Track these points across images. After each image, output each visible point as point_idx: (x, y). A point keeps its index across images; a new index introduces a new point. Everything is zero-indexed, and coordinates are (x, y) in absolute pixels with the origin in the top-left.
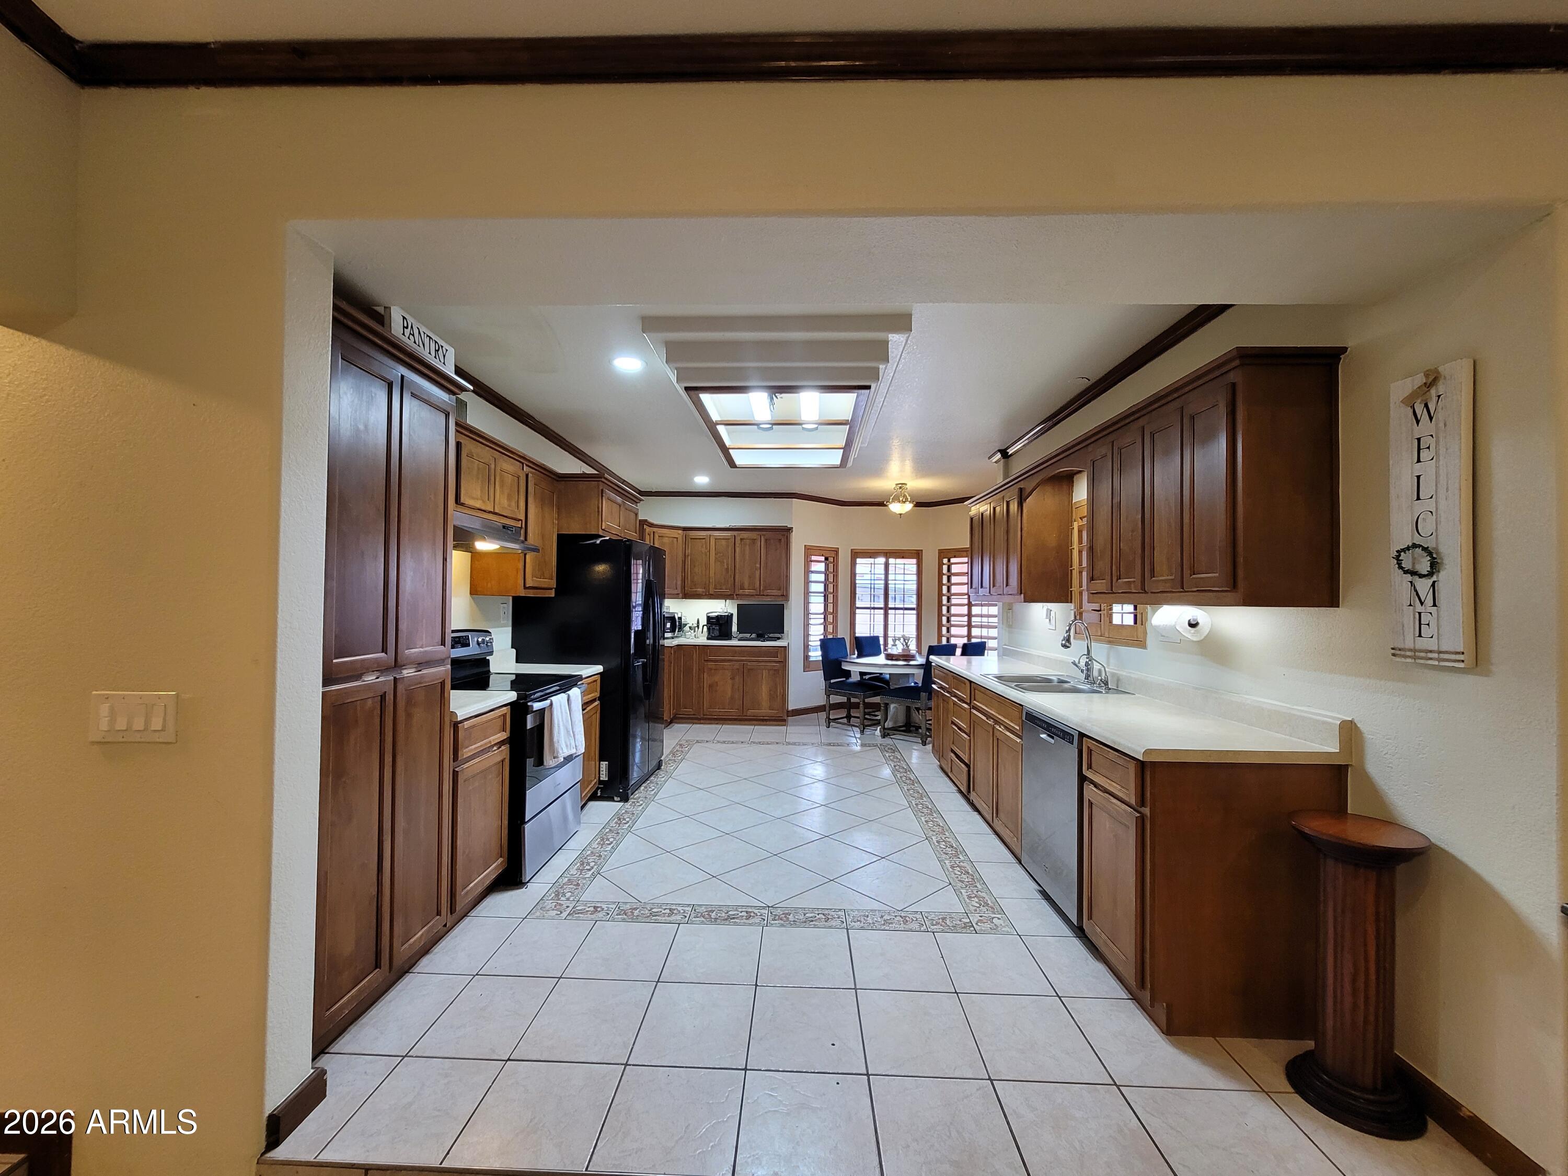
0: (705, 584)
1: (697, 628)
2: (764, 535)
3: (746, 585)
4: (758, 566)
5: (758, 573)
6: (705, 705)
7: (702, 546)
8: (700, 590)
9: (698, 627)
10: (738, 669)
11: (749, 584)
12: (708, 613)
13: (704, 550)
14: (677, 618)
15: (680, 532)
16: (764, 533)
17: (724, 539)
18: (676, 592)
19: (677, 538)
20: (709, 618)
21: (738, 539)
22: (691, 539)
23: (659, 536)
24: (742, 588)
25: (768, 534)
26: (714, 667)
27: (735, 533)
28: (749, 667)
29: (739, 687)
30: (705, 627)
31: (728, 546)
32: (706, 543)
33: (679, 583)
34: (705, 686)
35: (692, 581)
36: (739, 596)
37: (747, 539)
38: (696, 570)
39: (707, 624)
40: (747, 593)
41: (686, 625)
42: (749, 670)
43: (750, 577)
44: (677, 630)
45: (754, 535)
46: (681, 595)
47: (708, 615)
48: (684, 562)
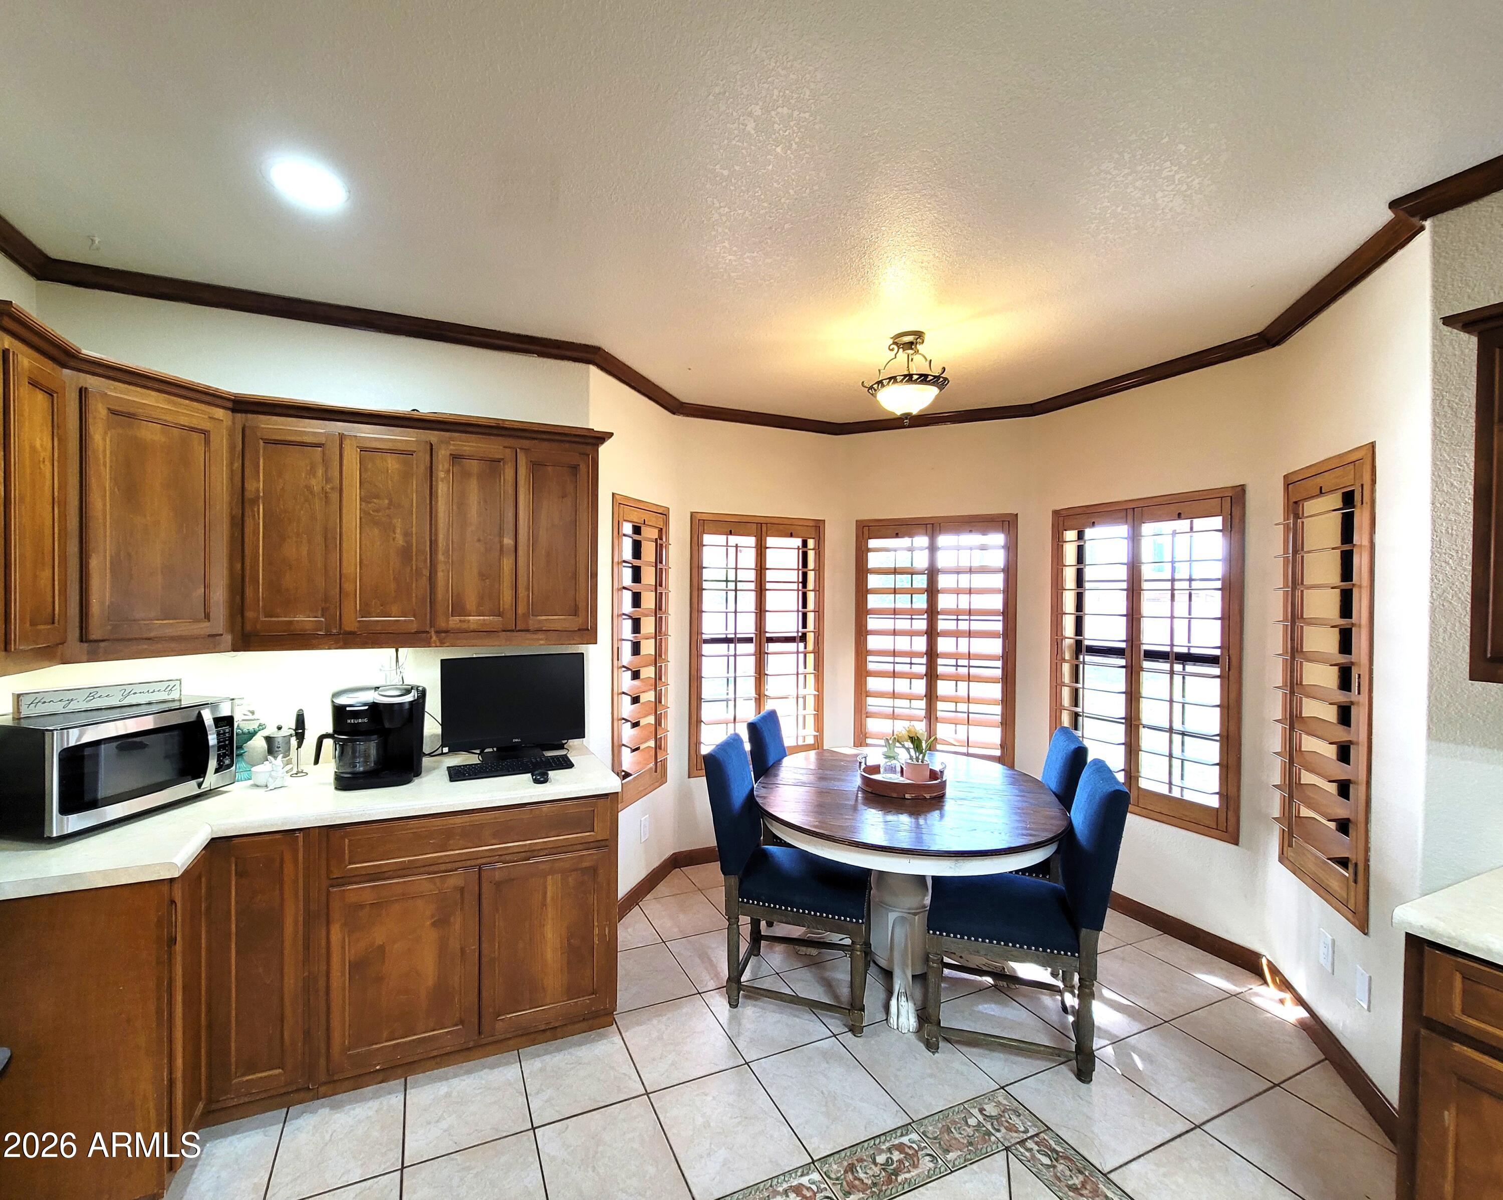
0: (326, 599)
1: (294, 742)
2: (526, 450)
3: (471, 602)
4: (508, 541)
5: (507, 564)
6: (336, 1035)
7: (312, 472)
8: (304, 619)
9: (300, 737)
10: (462, 890)
11: (481, 597)
12: (336, 695)
13: (316, 483)
14: (208, 718)
15: (220, 413)
16: (526, 443)
17: (392, 452)
18: (204, 628)
19: (205, 432)
20: (340, 713)
21: (443, 454)
22: (267, 442)
23: (112, 412)
24: (459, 609)
25: (543, 449)
26: (369, 898)
27: (433, 436)
28: (498, 876)
29: (462, 950)
30: (328, 743)
31: (406, 475)
32: (325, 462)
33: (219, 595)
34: (335, 973)
35: (274, 586)
36: (445, 637)
37: (471, 458)
38: (290, 550)
39: (335, 731)
40: (473, 627)
41: (251, 735)
42: (498, 885)
43: (483, 576)
44: (213, 764)
45: (494, 447)
46: (228, 638)
47: (342, 701)
48: (238, 524)
